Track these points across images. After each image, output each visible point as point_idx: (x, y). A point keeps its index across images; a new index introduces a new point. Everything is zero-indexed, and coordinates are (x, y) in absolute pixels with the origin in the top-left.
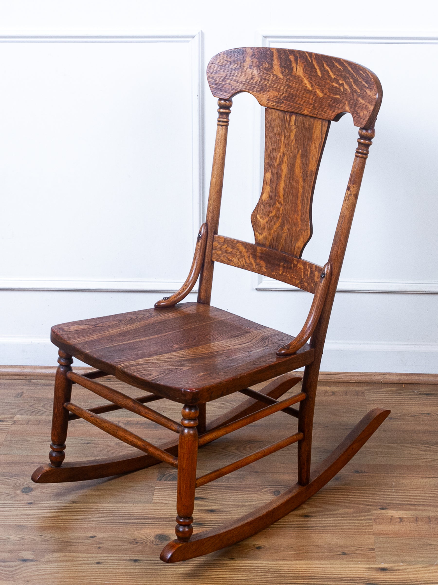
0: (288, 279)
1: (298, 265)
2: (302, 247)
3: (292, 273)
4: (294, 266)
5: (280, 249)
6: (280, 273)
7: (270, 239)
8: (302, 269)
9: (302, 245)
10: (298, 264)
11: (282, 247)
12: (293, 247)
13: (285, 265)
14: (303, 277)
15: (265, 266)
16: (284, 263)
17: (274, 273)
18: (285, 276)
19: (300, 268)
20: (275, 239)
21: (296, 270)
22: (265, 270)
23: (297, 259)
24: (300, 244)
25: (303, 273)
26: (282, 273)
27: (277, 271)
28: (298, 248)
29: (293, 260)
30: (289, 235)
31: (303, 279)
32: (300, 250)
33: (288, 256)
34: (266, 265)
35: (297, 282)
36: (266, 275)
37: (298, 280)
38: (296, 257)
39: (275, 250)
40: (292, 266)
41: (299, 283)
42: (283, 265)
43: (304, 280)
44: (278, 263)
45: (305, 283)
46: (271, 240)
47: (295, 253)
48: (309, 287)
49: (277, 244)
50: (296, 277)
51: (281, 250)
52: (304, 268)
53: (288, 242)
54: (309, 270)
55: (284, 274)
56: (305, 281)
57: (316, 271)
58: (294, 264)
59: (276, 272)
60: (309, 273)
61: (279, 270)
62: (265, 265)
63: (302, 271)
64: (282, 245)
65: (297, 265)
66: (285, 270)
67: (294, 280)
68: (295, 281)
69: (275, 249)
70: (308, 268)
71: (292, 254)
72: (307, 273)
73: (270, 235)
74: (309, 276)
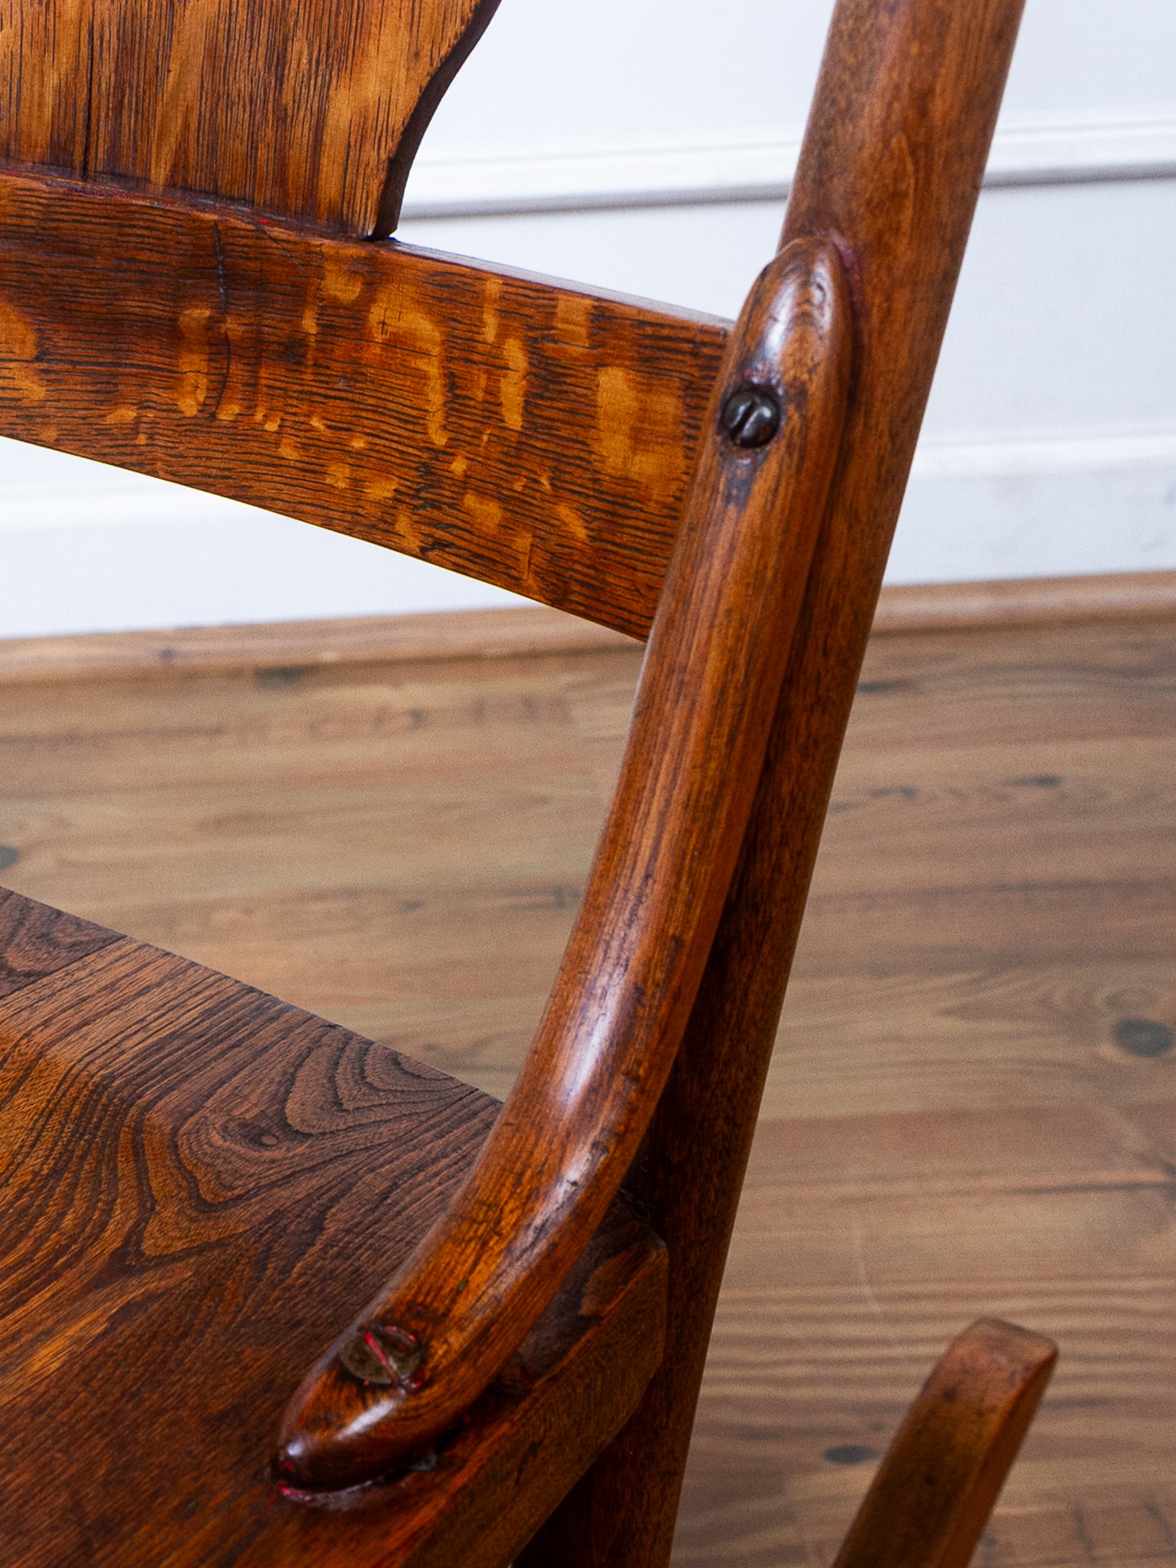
0: (278, 463)
1: (376, 314)
2: (398, 119)
3: (307, 396)
4: (326, 329)
5: (160, 173)
6: (189, 406)
7: (52, 79)
8: (426, 354)
9: (405, 100)
10: (368, 299)
11: (181, 152)
12: (301, 132)
13: (233, 327)
14: (440, 439)
15: (30, 351)
16: (223, 310)
17: (128, 414)
18: (237, 434)
19: (398, 343)
20: (106, 71)
21: (356, 362)
22: (35, 390)
23: (354, 250)
24: (371, 87)
25: (436, 397)
26: (209, 412)
27: (161, 395)
28: (362, 131)
29: (313, 263)
30: (242, 14)
31: (447, 454)
32: (376, 155)
33: (260, 234)
34: (42, 339)
35: (381, 490)
36: (51, 434)
37: (384, 470)
38: (341, 227)
39: (109, 188)
40: (309, 324)
41: (399, 497)
42: (210, 325)
43: (458, 466)
44: (157, 309)
45: (470, 500)
46: (64, 94)
47: (330, 186)
48: (523, 542)
49: (128, 120)
50: (358, 444)
51: (178, 183)
52: (449, 342)
53: (241, 85)
54: (515, 354)
55: (228, 413)
56: (465, 484)
57: (601, 364)
58: (329, 307)
59: (142, 405)
60: (512, 391)
61: (173, 380)
62: (31, 337)
63: (432, 368)
64: (176, 126)
65: (358, 312)
66: (238, 370)
67: (339, 476)
68: (357, 484)
69: (116, 176)
70: (503, 334)
71: (296, 203)
72: (492, 392)
73: (47, 43)
74: (514, 420)
